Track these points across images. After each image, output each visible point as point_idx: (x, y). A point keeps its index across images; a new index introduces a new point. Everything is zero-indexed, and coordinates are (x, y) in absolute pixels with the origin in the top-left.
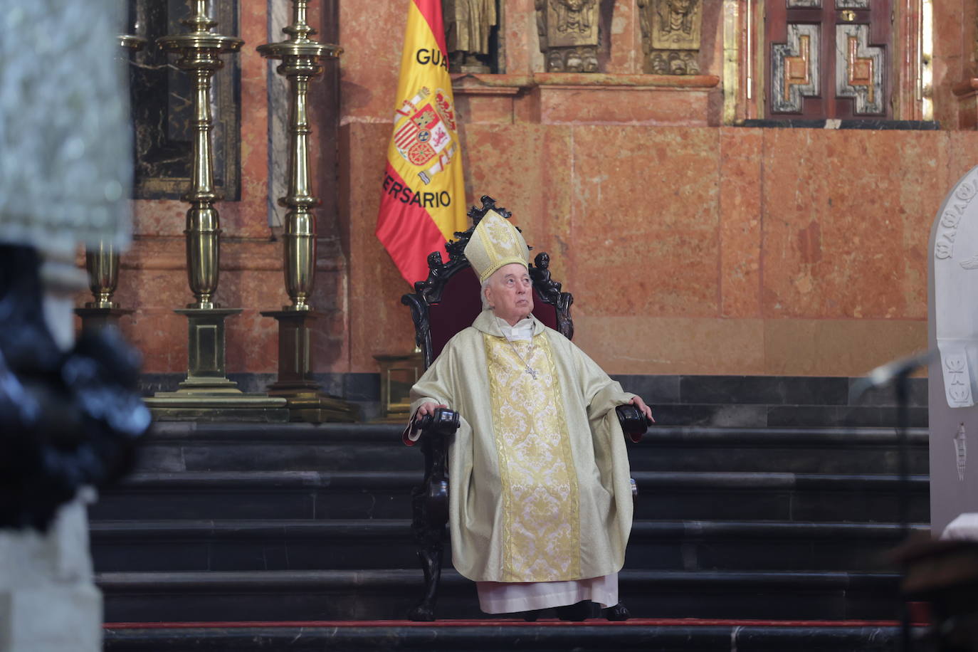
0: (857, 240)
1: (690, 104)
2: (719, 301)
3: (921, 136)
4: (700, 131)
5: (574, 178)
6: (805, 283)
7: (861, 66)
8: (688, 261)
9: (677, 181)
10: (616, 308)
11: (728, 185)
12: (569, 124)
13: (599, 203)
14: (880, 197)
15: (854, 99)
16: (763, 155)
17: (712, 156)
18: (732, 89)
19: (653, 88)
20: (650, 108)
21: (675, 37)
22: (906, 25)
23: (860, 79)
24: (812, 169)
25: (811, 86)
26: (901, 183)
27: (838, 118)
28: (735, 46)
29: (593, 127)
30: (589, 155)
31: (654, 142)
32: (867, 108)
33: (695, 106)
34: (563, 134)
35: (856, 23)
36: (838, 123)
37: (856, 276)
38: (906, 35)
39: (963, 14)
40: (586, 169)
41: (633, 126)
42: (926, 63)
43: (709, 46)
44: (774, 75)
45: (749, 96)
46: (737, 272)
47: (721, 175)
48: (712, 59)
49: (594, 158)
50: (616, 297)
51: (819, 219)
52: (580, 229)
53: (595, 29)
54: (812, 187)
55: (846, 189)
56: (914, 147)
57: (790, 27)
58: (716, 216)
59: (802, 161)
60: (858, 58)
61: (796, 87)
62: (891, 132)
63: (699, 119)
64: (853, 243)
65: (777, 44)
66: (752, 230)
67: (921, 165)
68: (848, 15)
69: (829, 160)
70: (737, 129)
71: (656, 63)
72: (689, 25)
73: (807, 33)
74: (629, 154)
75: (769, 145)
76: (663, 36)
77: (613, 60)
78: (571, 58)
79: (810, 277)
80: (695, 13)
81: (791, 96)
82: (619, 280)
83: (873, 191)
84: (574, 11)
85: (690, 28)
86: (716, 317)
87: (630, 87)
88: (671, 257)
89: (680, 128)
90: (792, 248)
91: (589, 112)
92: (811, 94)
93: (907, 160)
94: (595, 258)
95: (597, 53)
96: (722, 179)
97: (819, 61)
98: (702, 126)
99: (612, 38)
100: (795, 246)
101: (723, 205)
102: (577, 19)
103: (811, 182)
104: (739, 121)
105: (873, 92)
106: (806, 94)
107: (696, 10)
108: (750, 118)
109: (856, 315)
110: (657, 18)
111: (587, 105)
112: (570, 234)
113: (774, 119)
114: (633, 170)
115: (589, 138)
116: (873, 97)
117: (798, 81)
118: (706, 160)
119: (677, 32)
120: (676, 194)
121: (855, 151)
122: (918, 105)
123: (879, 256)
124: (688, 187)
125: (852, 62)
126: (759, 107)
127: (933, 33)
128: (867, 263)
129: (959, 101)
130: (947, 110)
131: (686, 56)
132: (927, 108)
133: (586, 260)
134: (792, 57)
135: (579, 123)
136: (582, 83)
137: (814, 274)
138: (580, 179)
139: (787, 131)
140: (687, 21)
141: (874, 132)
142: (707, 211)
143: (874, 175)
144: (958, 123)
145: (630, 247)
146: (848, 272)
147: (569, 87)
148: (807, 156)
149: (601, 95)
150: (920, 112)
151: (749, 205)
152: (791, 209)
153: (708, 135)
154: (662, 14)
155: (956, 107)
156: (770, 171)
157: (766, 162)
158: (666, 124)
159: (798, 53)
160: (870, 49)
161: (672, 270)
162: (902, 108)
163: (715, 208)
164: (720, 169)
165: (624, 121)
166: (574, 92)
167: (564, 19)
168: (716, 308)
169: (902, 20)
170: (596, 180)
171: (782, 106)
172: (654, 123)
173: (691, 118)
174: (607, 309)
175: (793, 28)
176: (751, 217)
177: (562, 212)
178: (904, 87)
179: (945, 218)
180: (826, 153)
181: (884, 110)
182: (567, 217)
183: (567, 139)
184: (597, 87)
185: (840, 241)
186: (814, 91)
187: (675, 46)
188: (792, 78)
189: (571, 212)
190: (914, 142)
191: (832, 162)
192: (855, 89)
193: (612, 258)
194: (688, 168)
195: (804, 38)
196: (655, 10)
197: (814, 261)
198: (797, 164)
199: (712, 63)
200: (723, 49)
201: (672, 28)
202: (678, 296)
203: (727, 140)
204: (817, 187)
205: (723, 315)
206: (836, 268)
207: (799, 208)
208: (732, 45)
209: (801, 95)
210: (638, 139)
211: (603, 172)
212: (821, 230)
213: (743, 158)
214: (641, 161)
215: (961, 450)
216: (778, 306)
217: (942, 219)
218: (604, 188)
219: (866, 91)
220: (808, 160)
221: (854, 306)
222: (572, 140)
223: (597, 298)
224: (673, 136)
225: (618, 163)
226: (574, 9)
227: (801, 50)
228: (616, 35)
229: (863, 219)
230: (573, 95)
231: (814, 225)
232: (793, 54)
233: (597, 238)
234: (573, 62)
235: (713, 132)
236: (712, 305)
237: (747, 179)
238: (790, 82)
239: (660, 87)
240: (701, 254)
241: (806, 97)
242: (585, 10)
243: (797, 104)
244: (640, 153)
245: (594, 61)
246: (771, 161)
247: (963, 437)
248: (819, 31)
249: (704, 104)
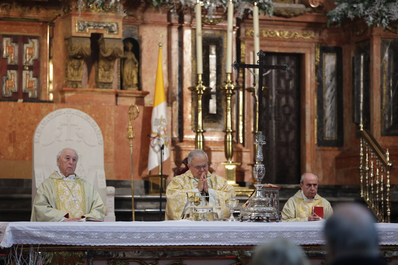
0: (27, 136)
3: (47, 105)
6: (11, 150)
7: (30, 83)
15: (28, 93)
23: (30, 87)
24: (13, 114)
25: (15, 89)
27: (22, 99)
32: (32, 96)
35: (29, 70)
38: (44, 74)
39: (62, 69)
42: (51, 83)
44: (3, 85)
51: (16, 130)
54: (13, 120)
55: (24, 121)
56: (45, 108)
57: (8, 71)
59: (10, 112)
60: (30, 81)
61: (10, 89)
62: (38, 104)
65: (4, 76)
68: (26, 68)
73: (13, 73)
79: (12, 147)
81: (8, 92)
90: (7, 139)
92: (15, 91)
97: (17, 81)
103: (13, 118)
105: (34, 91)
106: (13, 91)
116: (34, 93)
117: (11, 87)
121: (27, 109)
122: (48, 95)
125: (28, 82)
127: (53, 74)
129: (61, 94)
130: (57, 97)
132: (51, 97)
137: (14, 147)
139: (6, 103)
141: (33, 103)
143: (33, 116)
144: (60, 102)
146: (24, 146)
148: (12, 110)
150: (49, 98)
152: (6, 127)
155: (60, 96)
159: (11, 79)
160: (33, 78)
162: (43, 96)
169: (43, 70)
171: (6, 95)
178: (44, 90)
180: (18, 109)
181: (38, 97)
185: (22, 137)
188: (9, 86)
191: (20, 112)
192: (28, 90)
197: (14, 143)
204: (15, 120)
206: (21, 145)
207: (9, 126)
212: (16, 133)
216: (2, 156)
217: (36, 130)
219: (32, 91)
220: (12, 112)
221: (26, 156)
229: (29, 130)
231: (14, 132)
232: (9, 79)
238: (8, 88)
241: (13, 93)
243: (10, 94)
248: (17, 72)
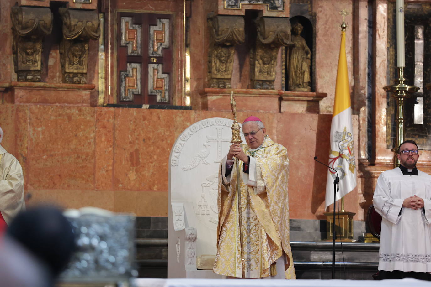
0: (155, 157)
1: (83, 97)
2: (95, 183)
3: (183, 112)
4: (87, 109)
5: (30, 128)
6: (132, 176)
7: (159, 82)
8: (81, 165)
9: (76, 130)
10: (48, 185)
11: (99, 132)
12: (27, 104)
13: (41, 139)
14: (166, 139)
15: (156, 96)
16: (115, 120)
17: (92, 119)
18: (103, 90)
19: (66, 89)
20: (64, 98)
21: (76, 67)
22: (178, 65)
23: (159, 87)
24: (136, 126)
25: (137, 90)
26: (175, 132)
27: (148, 104)
28: (104, 72)
29: (38, 106)
30: (37, 118)
31: (66, 113)
32: (162, 100)
33: (85, 97)
34: (25, 109)
35: (157, 63)
36: (148, 106)
37: (155, 172)
38: (178, 69)
39: (203, 61)
40: (35, 124)
41: (57, 106)
42: (187, 81)
43: (92, 72)
44: (121, 85)
45: (110, 94)
46: (102, 170)
47: (96, 128)
48: (94, 77)
49: (39, 119)
50: (48, 181)
51: (139, 148)
52: (32, 151)
53: (39, 63)
54: (136, 134)
55: (151, 135)
56: (180, 117)
57: (128, 64)
58: (94, 146)
59: (132, 122)
60: (158, 78)
61: (131, 90)
62: (171, 110)
63: (86, 103)
64: (154, 158)
65: (123, 71)
66: (109, 152)
67: (183, 125)
68: (153, 60)
69: (144, 122)
70: (103, 108)
71: (67, 79)
72: (82, 62)
73: (135, 67)
74: (55, 118)
75: (117, 115)
76: (70, 67)
77: (49, 77)
78: (28, 75)
79: (135, 173)
80: (85, 57)
81: (129, 94)
82: (49, 173)
83: (163, 136)
84: (30, 55)
85: (82, 64)
86: (93, 190)
87: (55, 89)
88: (73, 164)
89: (78, 107)
90: (127, 160)
91: (36, 99)
92: (137, 93)
93: (177, 123)
94: (38, 163)
95: (40, 73)
96: (96, 130)
97: (141, 79)
98: (88, 106)
99: (49, 67)
100: (128, 159)
101: (97, 141)
102: (31, 58)
103: (136, 131)
104: (105, 104)
105: (164, 93)
106: (135, 93)
107: (85, 56)
108: (110, 103)
109: (155, 189)
110: (67, 59)
111: (35, 96)
112: (27, 153)
113: (121, 104)
114: (56, 125)
115: (36, 111)
116: (164, 95)
117: (132, 88)
118: (89, 121)
119: (77, 65)
120: (76, 136)
121: (155, 119)
122: (184, 99)
123: (165, 164)
124: (81, 133)
125: (155, 80)
126: (114, 98)
127: (191, 68)
128: (160, 167)
129: (202, 97)
130: (196, 102)
131: (81, 76)
132: (188, 101)
133: (34, 165)
134: (130, 77)
135: (32, 104)
136: (34, 86)
137: (137, 171)
138: (32, 129)
139: (125, 109)
140: (81, 60)
141: (163, 110)
142: (89, 143)
143: (163, 129)
144: (201, 107)
145: (55, 159)
146: (151, 171)
147: (28, 88)
148: (134, 120)
149: (42, 92)
150: (185, 103)
151: (108, 141)
152: (126, 143)
153: (90, 110)
154: (70, 57)
155: (200, 100)
156: (118, 127)
157: (116, 122)
158: (71, 105)
159: (132, 75)
160: (163, 75)
161: (74, 169)
162: (177, 100)
163: (93, 142)
164: (96, 125)
165: (53, 103)
166: (30, 90)
167: (25, 58)
168: (93, 186)
169: (177, 62)
170: (40, 129)
171: (125, 98)
172: (66, 104)
173: (83, 103)
174: (44, 186)
175: (130, 65)
176: (109, 146)
177: (24, 143)
178: (178, 91)
179: (176, 149)
180: (142, 118)
181: (169, 101)
182: (26, 145)
183: (27, 111)
184: (40, 88)
185: (148, 157)
186: (139, 92)
187: (75, 71)
188: (129, 86)
189: (28, 143)
190: (181, 115)
191: (145, 123)
192: (156, 92)
193: (46, 164)
194: (81, 125)
195: (134, 69)
196: (67, 55)
197: (137, 166)
198: (129, 124)
199: (94, 79)
200: (98, 73)
201: (74, 63)
202: (76, 180)
203: (99, 113)
204: (138, 133)
205: (96, 189)
206: (146, 169)
207: (130, 143)
208: (103, 71)
209: (133, 94)
210: (59, 111)
211: (43, 126)
212: (140, 152)
213: (106, 121)
214: (60, 121)
215: (178, 249)
216: (120, 185)
217: (174, 149)
218: (43, 133)
219: (161, 92)
220: (134, 122)
221: (154, 185)
222: (29, 112)
223: (39, 181)
224: (75, 110)
225: (50, 122)
226: (29, 54)
227: (133, 74)
228: (50, 66)
229: (158, 148)
230: (30, 91)
231: (137, 150)
232: (129, 76)
233: (40, 155)
234: (29, 77)
235: (93, 109)
236: (91, 184)
237: (108, 130)
238: (128, 88)
239: (69, 89)
240: (87, 162)
241: (135, 95)
242: (35, 55)
243: (131, 98)
244: (60, 118)
245: (39, 77)
246: (118, 122)
247: (179, 243)
248: (141, 66)
249: (88, 97)
